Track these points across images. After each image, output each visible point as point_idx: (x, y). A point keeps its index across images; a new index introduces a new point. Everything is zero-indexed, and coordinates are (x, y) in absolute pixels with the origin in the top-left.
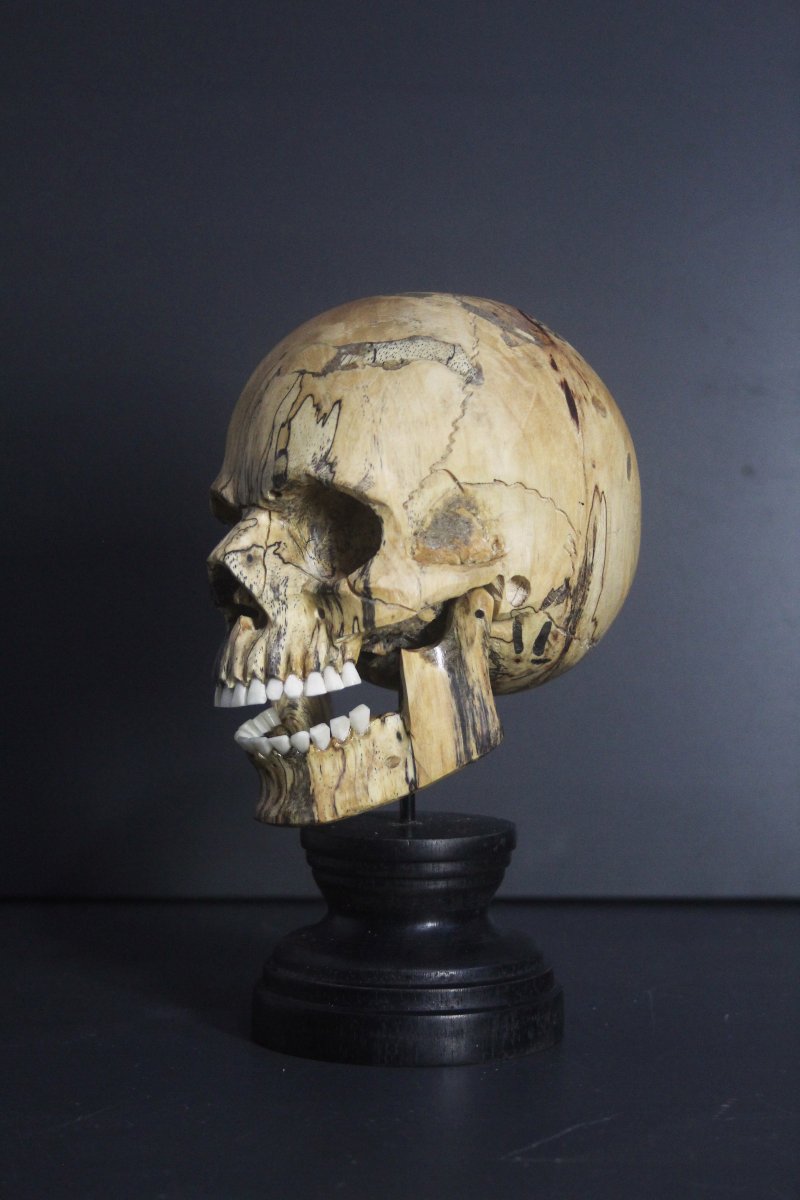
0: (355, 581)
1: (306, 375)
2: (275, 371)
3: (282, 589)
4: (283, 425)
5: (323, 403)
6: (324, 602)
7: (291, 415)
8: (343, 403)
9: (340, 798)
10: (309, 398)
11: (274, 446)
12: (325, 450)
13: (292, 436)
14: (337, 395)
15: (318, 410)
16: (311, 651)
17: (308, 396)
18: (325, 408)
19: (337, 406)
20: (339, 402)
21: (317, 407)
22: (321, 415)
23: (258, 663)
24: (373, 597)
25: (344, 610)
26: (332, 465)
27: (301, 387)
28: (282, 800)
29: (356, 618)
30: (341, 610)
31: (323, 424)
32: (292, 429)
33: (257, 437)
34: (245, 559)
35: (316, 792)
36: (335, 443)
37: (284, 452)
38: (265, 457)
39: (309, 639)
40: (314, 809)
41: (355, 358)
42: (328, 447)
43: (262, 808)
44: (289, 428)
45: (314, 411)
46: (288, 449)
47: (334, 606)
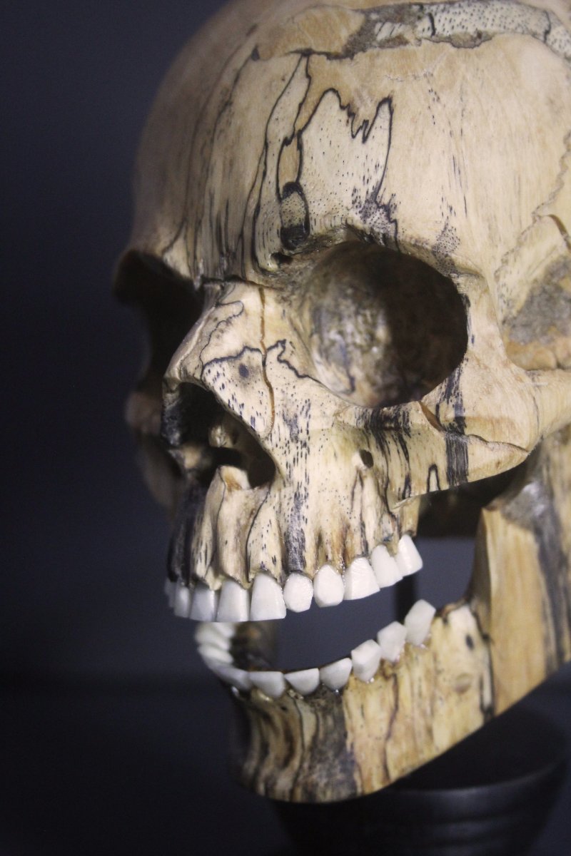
0: (438, 407)
1: (314, 58)
2: (247, 51)
3: (302, 422)
4: (286, 142)
5: (357, 103)
6: (373, 440)
7: (299, 125)
8: (395, 102)
9: (393, 753)
10: (330, 95)
11: (271, 176)
12: (373, 183)
13: (306, 160)
14: (383, 88)
15: (352, 114)
16: (355, 523)
17: (326, 92)
18: (365, 111)
19: (385, 108)
20: (388, 100)
21: (349, 110)
22: (358, 123)
23: (267, 549)
24: (467, 431)
25: (412, 453)
26: (388, 209)
27: (308, 76)
28: (296, 763)
29: (433, 467)
30: (406, 453)
31: (365, 139)
32: (306, 148)
33: (231, 164)
34: (236, 372)
35: (357, 749)
36: (389, 173)
37: (294, 187)
38: (255, 196)
39: (347, 504)
40: (356, 776)
41: (399, 29)
42: (377, 177)
43: (257, 772)
44: (300, 147)
45: (344, 115)
46: (302, 182)
47: (393, 447)
